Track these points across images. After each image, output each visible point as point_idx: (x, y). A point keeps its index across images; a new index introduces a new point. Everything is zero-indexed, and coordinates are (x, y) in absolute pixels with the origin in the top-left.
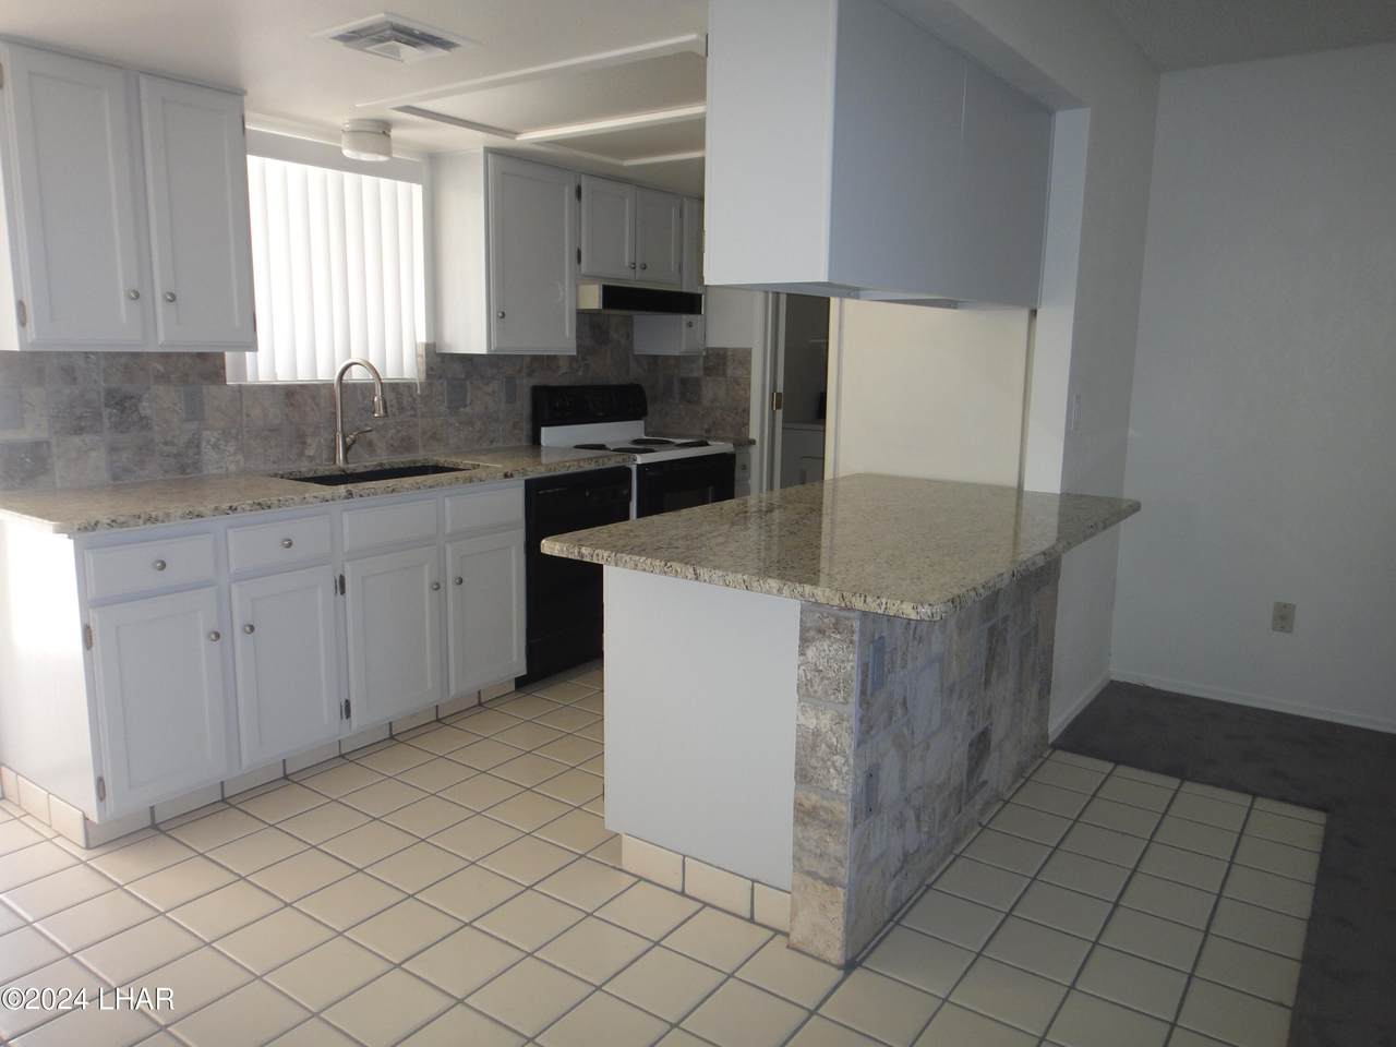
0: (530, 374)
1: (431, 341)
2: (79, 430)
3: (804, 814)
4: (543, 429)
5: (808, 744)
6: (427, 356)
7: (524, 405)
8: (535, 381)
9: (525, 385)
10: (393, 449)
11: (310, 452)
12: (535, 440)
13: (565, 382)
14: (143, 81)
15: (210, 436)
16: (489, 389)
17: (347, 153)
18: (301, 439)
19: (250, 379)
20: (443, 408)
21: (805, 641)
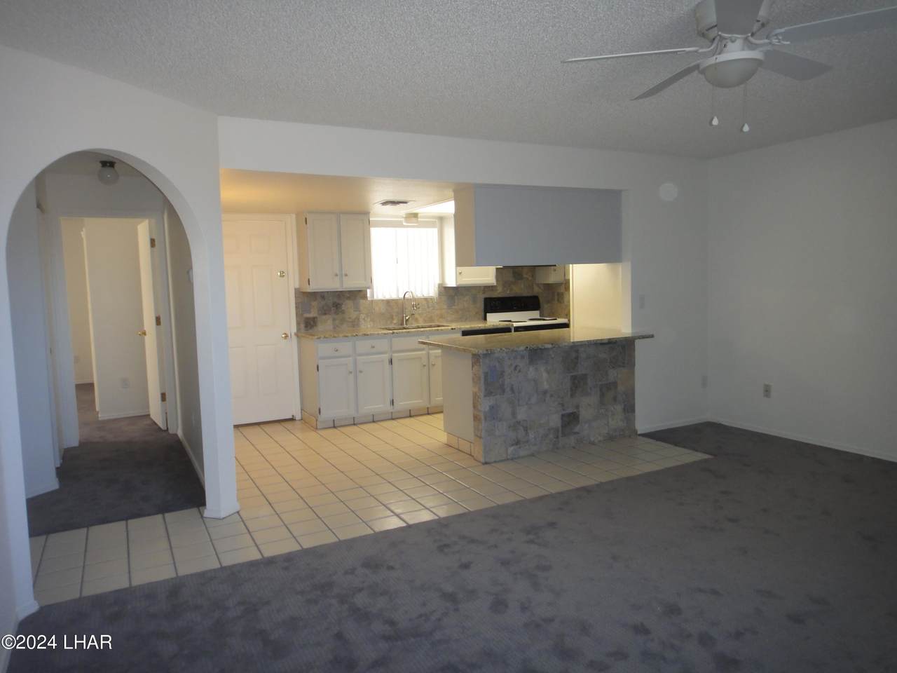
0: (484, 293)
1: (441, 282)
2: (325, 314)
3: (476, 418)
4: (488, 314)
5: (475, 396)
6: (439, 287)
7: (481, 305)
8: (487, 295)
9: (481, 297)
10: (425, 321)
11: (395, 322)
12: (485, 319)
13: (500, 296)
14: (341, 215)
15: (362, 316)
16: (465, 299)
17: (404, 224)
18: (392, 318)
19: (375, 298)
20: (445, 307)
21: (473, 366)
